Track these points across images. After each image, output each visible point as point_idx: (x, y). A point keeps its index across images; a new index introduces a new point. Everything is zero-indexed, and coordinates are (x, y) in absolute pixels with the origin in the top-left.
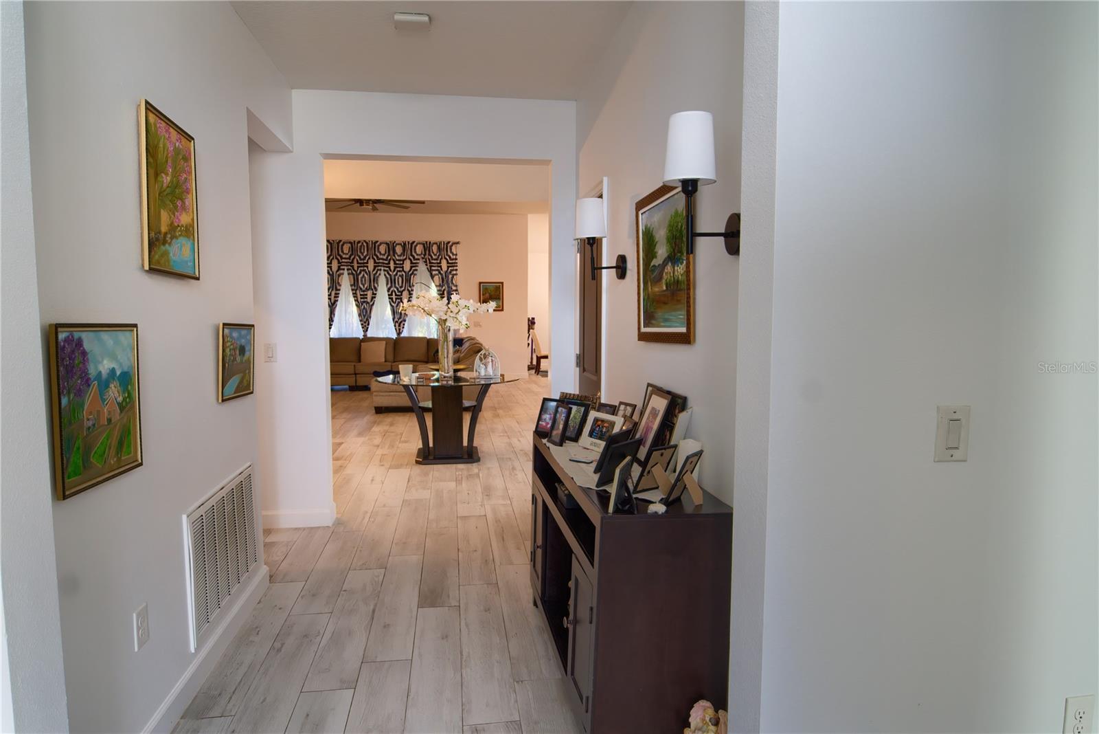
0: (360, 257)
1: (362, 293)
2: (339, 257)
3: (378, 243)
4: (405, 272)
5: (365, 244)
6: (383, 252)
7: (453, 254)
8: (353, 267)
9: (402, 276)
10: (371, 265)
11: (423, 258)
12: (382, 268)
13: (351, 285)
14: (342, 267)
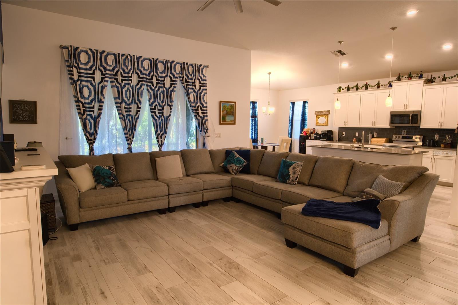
0: (124, 71)
1: (126, 107)
2: (102, 69)
3: (142, 58)
4: (166, 88)
5: (129, 57)
6: (146, 68)
7: (204, 76)
8: (116, 79)
9: (163, 92)
10: (135, 79)
11: (180, 77)
12: (146, 83)
13: (115, 98)
14: (106, 79)
